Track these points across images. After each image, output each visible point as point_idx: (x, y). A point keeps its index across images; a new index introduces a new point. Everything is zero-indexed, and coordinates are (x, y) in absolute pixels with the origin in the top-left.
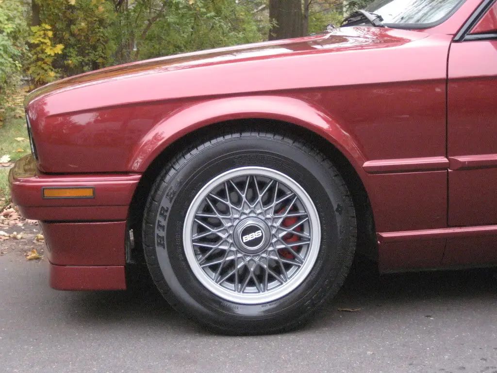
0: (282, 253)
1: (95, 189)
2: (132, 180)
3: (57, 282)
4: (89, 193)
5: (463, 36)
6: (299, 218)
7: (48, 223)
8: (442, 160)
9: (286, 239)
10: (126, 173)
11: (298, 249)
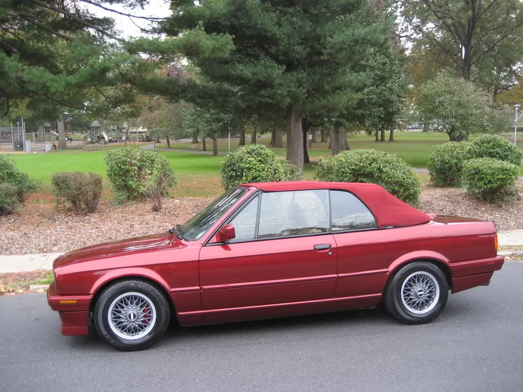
0: (143, 321)
1: (78, 300)
2: (89, 297)
3: (65, 332)
4: (75, 302)
5: (206, 244)
6: (149, 309)
7: (61, 312)
8: (198, 288)
9: (145, 316)
10: (88, 294)
11: (149, 320)
